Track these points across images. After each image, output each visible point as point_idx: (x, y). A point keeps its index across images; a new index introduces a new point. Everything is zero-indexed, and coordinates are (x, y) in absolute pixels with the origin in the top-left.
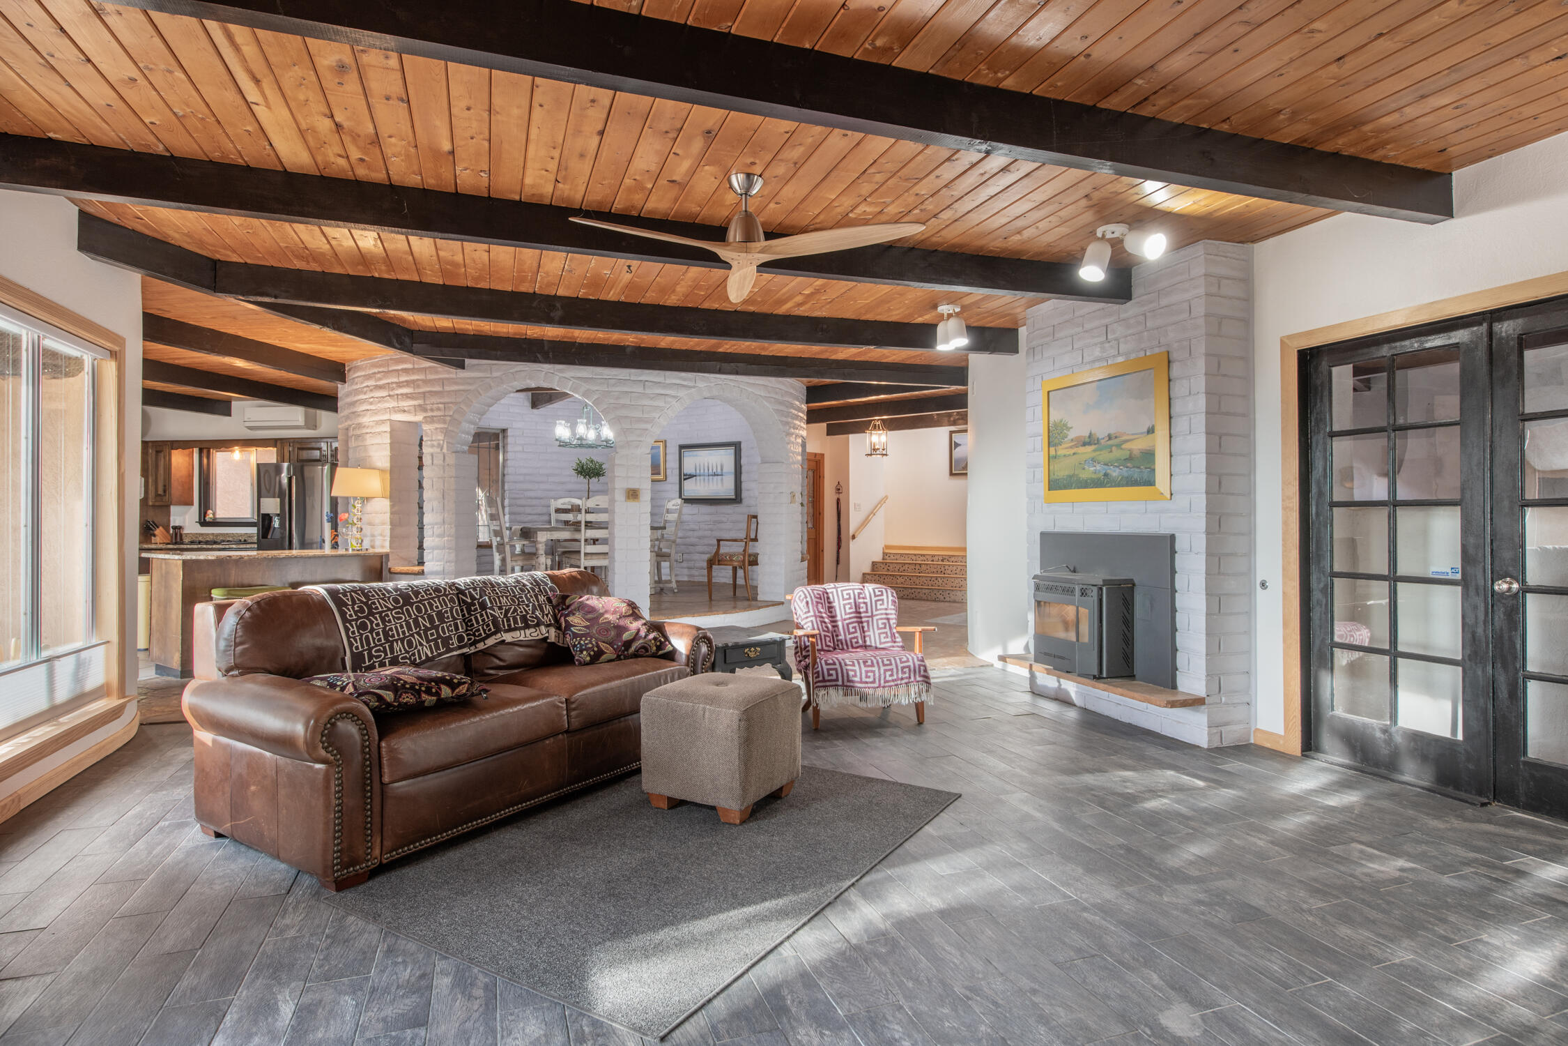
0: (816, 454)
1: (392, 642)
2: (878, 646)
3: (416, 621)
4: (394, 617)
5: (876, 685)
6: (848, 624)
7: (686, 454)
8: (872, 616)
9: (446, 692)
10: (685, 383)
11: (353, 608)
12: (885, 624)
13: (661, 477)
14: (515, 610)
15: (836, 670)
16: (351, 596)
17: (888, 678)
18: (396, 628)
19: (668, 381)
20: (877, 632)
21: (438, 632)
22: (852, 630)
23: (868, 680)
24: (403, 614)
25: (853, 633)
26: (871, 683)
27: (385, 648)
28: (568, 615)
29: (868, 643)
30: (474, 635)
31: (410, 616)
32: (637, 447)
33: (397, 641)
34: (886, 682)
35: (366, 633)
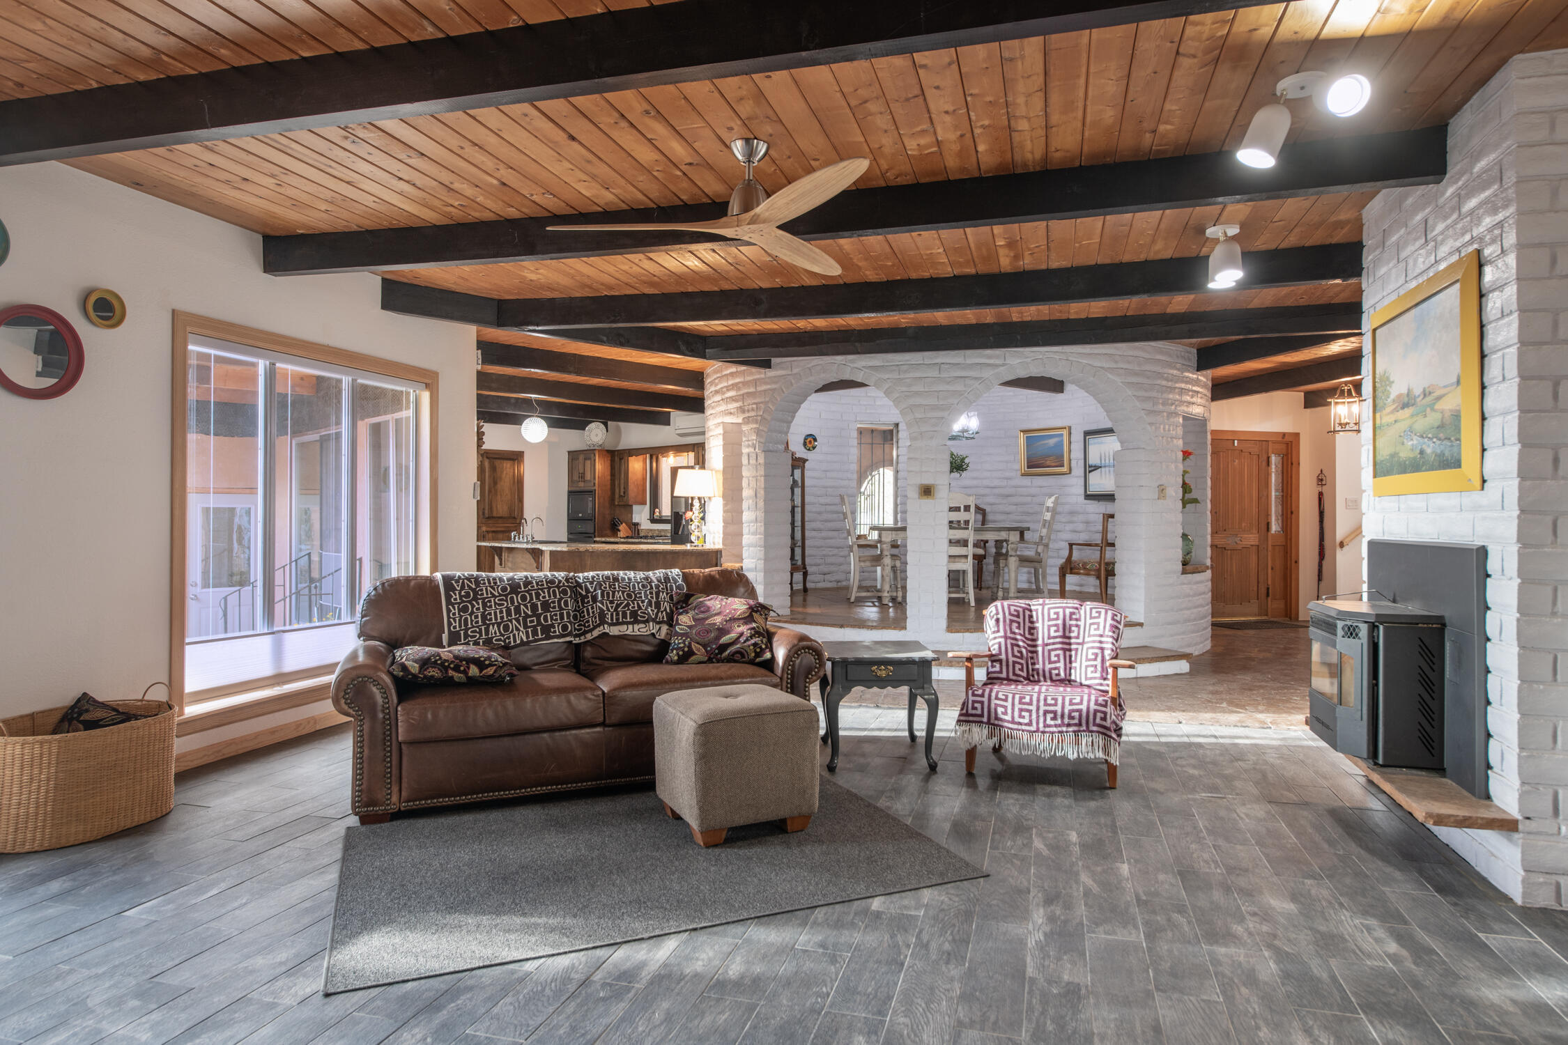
0: (1284, 435)
1: (489, 625)
2: (1084, 682)
3: (517, 610)
4: (495, 603)
5: (1033, 728)
6: (1050, 651)
7: (1091, 441)
8: (1082, 644)
9: (474, 671)
10: (991, 361)
11: (460, 593)
12: (1096, 655)
13: (1065, 469)
14: (628, 605)
15: (982, 703)
16: (463, 583)
17: (1049, 722)
18: (495, 613)
19: (969, 361)
20: (1085, 663)
21: (539, 620)
22: (1054, 659)
23: (1021, 720)
24: (507, 601)
25: (1055, 662)
26: (1026, 724)
27: (481, 630)
28: (681, 614)
29: (1073, 678)
30: (584, 626)
31: (512, 603)
32: (932, 438)
33: (493, 624)
34: (1046, 726)
35: (465, 615)
